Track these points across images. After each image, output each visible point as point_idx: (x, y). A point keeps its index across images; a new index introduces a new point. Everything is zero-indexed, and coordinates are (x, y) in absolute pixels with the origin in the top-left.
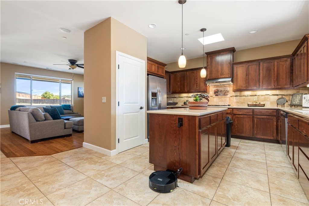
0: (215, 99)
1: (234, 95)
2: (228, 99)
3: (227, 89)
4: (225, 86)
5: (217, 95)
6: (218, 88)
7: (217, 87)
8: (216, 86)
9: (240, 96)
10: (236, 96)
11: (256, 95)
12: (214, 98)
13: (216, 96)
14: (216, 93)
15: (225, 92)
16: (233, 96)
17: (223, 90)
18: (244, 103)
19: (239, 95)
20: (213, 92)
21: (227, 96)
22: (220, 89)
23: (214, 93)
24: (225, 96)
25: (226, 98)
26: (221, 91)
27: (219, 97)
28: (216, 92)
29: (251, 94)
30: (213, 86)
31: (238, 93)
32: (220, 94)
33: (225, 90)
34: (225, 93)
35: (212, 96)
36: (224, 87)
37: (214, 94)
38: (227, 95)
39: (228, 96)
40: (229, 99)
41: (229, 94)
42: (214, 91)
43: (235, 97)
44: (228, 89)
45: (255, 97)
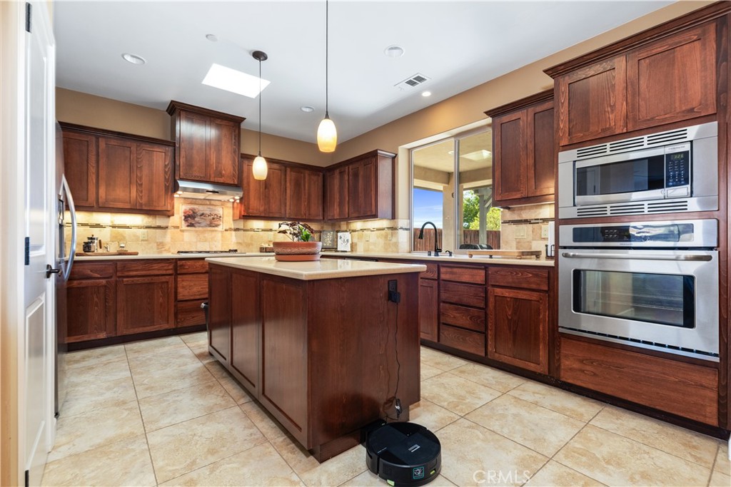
0: (186, 234)
1: (233, 227)
2: (220, 234)
3: (216, 212)
4: (213, 202)
5: (191, 225)
6: (195, 207)
7: (191, 203)
8: (190, 201)
9: (244, 230)
10: (237, 230)
11: (271, 230)
12: (182, 231)
13: (188, 226)
14: (190, 218)
15: (213, 219)
16: (231, 229)
17: (208, 212)
18: (252, 244)
19: (242, 227)
20: (182, 214)
21: (216, 228)
22: (200, 209)
23: (183, 218)
24: (214, 228)
25: (214, 234)
26: (202, 214)
27: (197, 229)
28: (189, 216)
29: (263, 227)
30: (182, 201)
31: (241, 224)
32: (199, 223)
33: (213, 213)
34: (213, 222)
35: (177, 227)
36: (210, 205)
37: (183, 222)
38: (217, 226)
39: (220, 228)
40: (222, 236)
41: (221, 223)
42: (185, 213)
43: (233, 233)
44: (219, 211)
45: (270, 233)
